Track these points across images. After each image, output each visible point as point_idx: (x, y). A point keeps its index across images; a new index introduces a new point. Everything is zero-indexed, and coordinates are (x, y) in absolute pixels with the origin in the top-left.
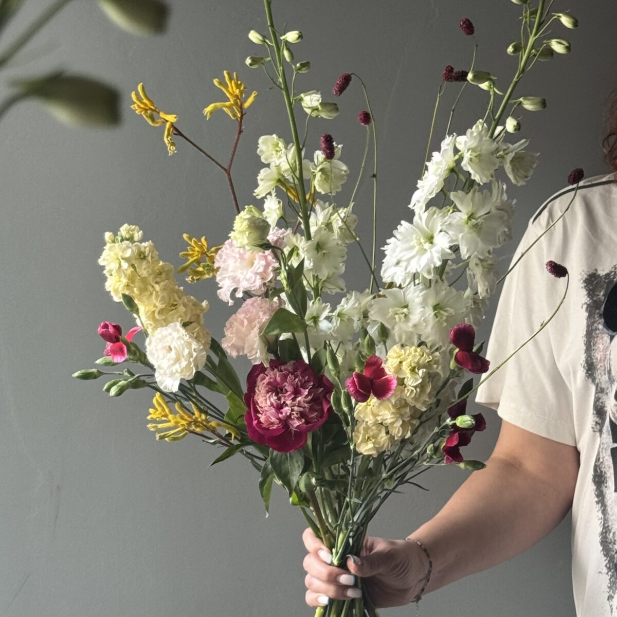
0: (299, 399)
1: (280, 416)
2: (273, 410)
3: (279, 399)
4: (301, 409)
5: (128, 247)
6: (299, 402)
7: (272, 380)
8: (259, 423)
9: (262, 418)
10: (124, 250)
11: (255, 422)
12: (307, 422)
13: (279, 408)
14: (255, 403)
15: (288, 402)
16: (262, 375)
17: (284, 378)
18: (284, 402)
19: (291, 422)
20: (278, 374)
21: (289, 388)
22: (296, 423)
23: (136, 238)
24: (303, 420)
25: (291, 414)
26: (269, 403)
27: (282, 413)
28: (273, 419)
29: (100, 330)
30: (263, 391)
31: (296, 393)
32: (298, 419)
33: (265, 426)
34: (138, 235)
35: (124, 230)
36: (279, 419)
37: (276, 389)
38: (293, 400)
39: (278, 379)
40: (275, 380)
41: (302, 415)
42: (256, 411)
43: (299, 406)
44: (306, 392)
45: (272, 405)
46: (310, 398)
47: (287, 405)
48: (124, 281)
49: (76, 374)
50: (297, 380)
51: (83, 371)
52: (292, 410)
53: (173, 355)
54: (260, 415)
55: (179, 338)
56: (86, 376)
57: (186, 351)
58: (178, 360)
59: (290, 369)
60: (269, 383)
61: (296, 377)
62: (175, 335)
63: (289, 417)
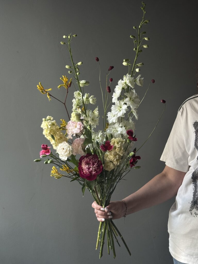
0: (94, 166)
1: (89, 171)
2: (87, 169)
3: (89, 166)
4: (95, 169)
5: (50, 122)
6: (94, 167)
7: (86, 161)
8: (83, 173)
9: (84, 172)
10: (49, 123)
11: (82, 173)
12: (97, 172)
13: (89, 168)
14: (82, 168)
15: (92, 167)
16: (83, 160)
17: (90, 160)
18: (90, 167)
19: (92, 172)
20: (88, 159)
21: (91, 163)
22: (94, 173)
23: (51, 119)
24: (96, 172)
25: (92, 170)
26: (86, 167)
27: (90, 170)
28: (87, 172)
29: (42, 147)
30: (84, 164)
31: (93, 164)
32: (94, 171)
33: (85, 174)
34: (52, 118)
35: (48, 117)
36: (89, 172)
37: (87, 163)
38: (93, 166)
39: (88, 161)
40: (87, 161)
41: (95, 170)
42: (82, 170)
43: (94, 168)
44: (96, 164)
45: (87, 168)
46: (97, 165)
47: (91, 168)
48: (49, 132)
49: (35, 160)
50: (93, 161)
51: (37, 159)
52: (93, 169)
53: (65, 150)
54: (84, 171)
55: (66, 145)
56: (37, 161)
57: (69, 149)
58: (66, 151)
59: (92, 158)
60: (85, 162)
61: (93, 160)
62: (65, 145)
63: (92, 171)
